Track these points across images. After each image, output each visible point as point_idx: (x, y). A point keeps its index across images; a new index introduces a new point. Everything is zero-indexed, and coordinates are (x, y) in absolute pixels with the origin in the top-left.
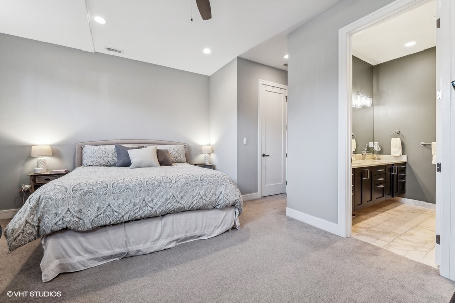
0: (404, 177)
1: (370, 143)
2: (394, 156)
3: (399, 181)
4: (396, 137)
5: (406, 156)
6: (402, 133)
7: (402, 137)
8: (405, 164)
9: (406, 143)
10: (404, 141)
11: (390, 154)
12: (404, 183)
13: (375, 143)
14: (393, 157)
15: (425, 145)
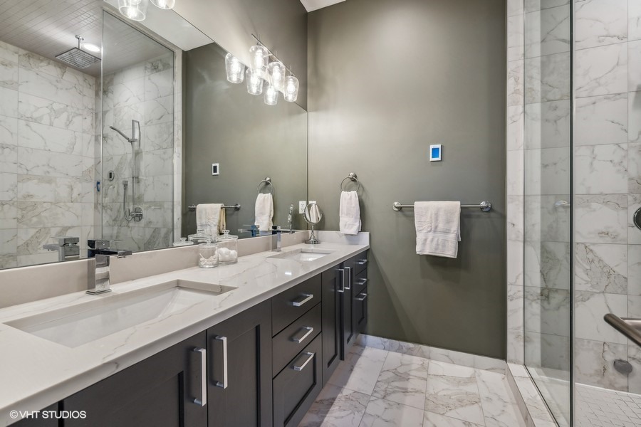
0: (364, 288)
1: (301, 203)
2: (346, 235)
3: (355, 299)
4: (349, 190)
5: (366, 235)
6: (359, 179)
7: (361, 188)
8: (366, 253)
9: (367, 204)
10: (363, 198)
11: (338, 229)
12: (364, 303)
13: (310, 202)
14: (344, 237)
15: (400, 209)
